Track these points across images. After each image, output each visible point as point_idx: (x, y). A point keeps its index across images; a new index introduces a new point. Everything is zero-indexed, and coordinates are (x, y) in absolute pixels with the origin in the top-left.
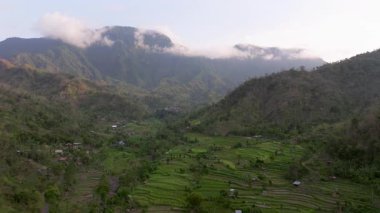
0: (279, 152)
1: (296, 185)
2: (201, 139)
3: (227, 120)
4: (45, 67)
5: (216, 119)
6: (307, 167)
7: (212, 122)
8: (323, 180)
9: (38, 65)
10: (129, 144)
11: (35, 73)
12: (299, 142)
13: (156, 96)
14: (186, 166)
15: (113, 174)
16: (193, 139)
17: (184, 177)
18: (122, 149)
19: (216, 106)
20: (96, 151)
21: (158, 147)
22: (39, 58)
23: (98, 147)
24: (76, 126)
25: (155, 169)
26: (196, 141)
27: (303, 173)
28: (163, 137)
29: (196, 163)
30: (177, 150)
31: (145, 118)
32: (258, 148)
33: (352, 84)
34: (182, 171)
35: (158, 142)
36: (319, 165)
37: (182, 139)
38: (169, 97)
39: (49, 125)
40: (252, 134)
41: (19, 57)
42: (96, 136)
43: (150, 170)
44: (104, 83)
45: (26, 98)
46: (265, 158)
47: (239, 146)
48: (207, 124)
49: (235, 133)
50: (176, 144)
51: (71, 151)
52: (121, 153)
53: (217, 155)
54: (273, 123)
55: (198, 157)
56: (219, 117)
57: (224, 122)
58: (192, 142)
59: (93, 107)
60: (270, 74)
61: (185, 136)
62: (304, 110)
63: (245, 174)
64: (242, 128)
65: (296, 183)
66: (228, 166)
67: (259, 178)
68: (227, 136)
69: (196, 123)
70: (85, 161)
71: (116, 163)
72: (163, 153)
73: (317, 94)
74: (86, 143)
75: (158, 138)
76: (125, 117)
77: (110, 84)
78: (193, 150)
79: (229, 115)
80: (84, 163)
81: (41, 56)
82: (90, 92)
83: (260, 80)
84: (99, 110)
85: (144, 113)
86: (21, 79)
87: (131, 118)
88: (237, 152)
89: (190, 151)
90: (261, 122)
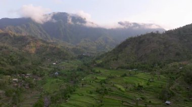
0: (151, 80)
1: (168, 104)
2: (102, 71)
3: (117, 60)
4: (21, 33)
5: (111, 60)
6: (173, 91)
7: (108, 61)
8: (186, 100)
9: (17, 32)
10: (60, 74)
11: (14, 36)
12: (162, 73)
13: (79, 47)
14: (93, 88)
15: (48, 94)
16: (97, 71)
17: (92, 97)
18: (56, 77)
19: (110, 52)
20: (40, 79)
21: (77, 76)
22: (18, 28)
23: (41, 76)
24: (30, 64)
25: (74, 91)
26: (100, 72)
27: (171, 95)
28: (81, 70)
29: (100, 87)
30: (89, 78)
31: (72, 59)
32: (137, 77)
33: (186, 40)
34: (91, 93)
35: (77, 73)
36: (181, 90)
37: (91, 71)
38: (85, 48)
39: (14, 63)
40: (132, 68)
41: (7, 27)
42: (41, 70)
43: (71, 92)
44: (52, 41)
45: (6, 48)
46: (143, 84)
47: (125, 75)
48: (106, 63)
49: (122, 68)
50: (88, 74)
51: (24, 79)
52: (55, 80)
53: (112, 81)
54: (143, 62)
55: (101, 83)
56: (112, 59)
57: (115, 61)
58: (97, 73)
59: (44, 53)
60: (140, 35)
61: (93, 69)
62: (160, 54)
63: (131, 95)
64: (125, 65)
65: (167, 102)
66: (120, 89)
67: (142, 98)
68: (117, 69)
69: (100, 62)
70: (31, 86)
71: (51, 86)
72: (80, 80)
73: (167, 46)
74: (34, 74)
75: (78, 70)
76: (61, 58)
77: (55, 42)
78: (98, 77)
79: (118, 57)
80: (30, 87)
81: (19, 27)
82: (43, 45)
83: (135, 38)
84: (47, 55)
85: (71, 57)
86: (7, 38)
87: (64, 59)
88: (125, 79)
89: (96, 79)
90: (136, 61)
